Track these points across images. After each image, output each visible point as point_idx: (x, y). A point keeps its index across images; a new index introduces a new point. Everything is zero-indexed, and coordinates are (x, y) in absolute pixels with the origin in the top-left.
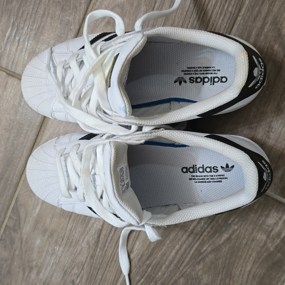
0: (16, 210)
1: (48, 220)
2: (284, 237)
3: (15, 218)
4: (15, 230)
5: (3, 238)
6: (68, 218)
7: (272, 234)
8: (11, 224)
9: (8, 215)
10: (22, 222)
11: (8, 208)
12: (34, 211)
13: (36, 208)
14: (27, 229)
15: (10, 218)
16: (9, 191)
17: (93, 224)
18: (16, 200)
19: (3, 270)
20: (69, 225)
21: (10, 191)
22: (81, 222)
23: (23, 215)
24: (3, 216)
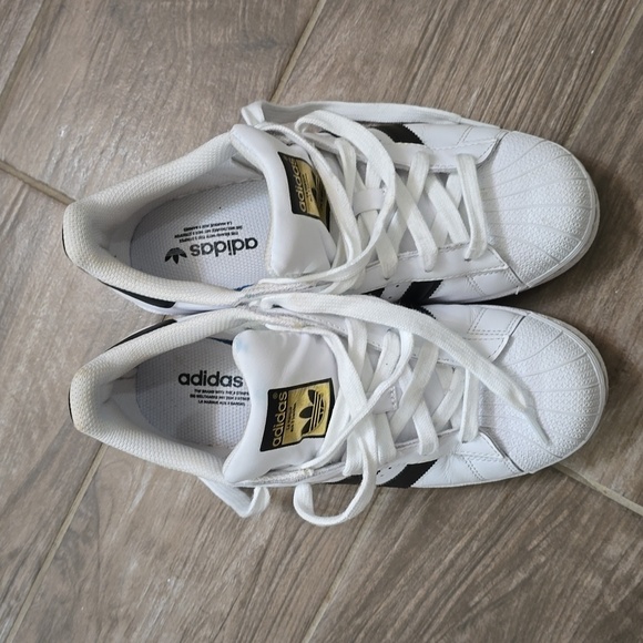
0: (93, 499)
1: (158, 523)
3: (90, 514)
4: (87, 540)
5: (61, 554)
6: (200, 520)
7: (614, 577)
8: (80, 526)
9: (75, 508)
10: (103, 523)
11: (77, 492)
12: (129, 503)
13: (134, 497)
14: (112, 537)
15: (79, 514)
16: (80, 459)
17: (250, 535)
18: (94, 477)
19: (55, 622)
20: (200, 536)
21: (84, 459)
22: (226, 530)
23: (105, 509)
24: (64, 509)
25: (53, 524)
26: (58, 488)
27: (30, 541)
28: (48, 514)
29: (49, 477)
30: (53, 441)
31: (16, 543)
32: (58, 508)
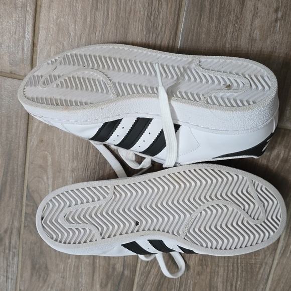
0: (30, 198)
2: (283, 157)
3: (32, 204)
5: (26, 224)
8: (30, 211)
9: (24, 204)
11: (22, 197)
15: (27, 205)
16: (18, 182)
18: (27, 188)
19: (35, 252)
21: (19, 181)
24: (20, 205)
25: (18, 213)
26: (13, 198)
27: (11, 223)
28: (14, 210)
29: (7, 194)
30: (3, 178)
31: (5, 226)
32: (17, 206)
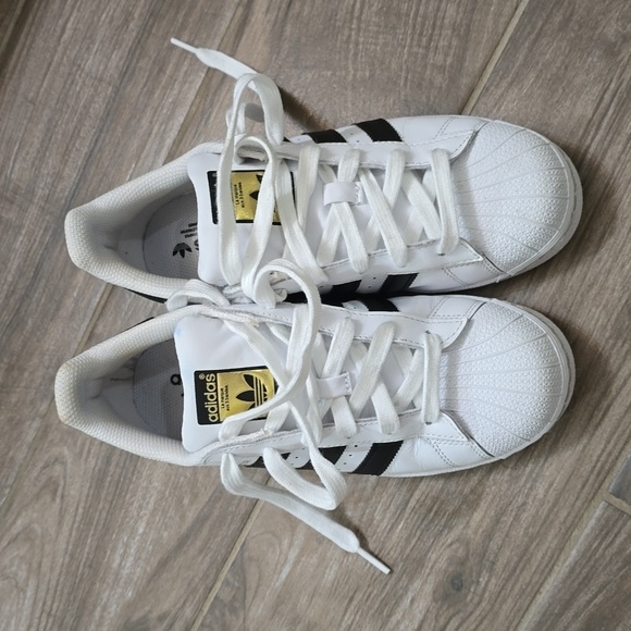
0: (240, 570)
1: (304, 600)
3: (237, 584)
4: (233, 610)
5: (208, 621)
6: (346, 602)
8: (226, 596)
9: (222, 577)
10: (250, 594)
11: (224, 561)
12: (276, 577)
13: (281, 571)
14: (258, 610)
15: (226, 582)
16: (229, 526)
17: (398, 623)
18: (242, 547)
20: (346, 618)
21: (233, 527)
22: (373, 615)
23: (252, 581)
24: (212, 577)
25: (201, 591)
26: (207, 555)
27: (179, 606)
28: (197, 580)
29: (198, 543)
30: (204, 507)
31: (165, 606)
32: (206, 576)
